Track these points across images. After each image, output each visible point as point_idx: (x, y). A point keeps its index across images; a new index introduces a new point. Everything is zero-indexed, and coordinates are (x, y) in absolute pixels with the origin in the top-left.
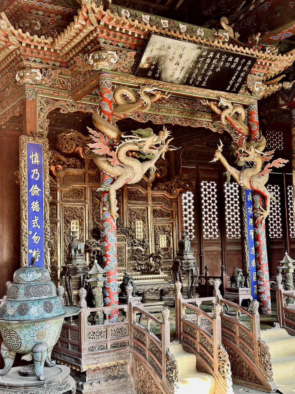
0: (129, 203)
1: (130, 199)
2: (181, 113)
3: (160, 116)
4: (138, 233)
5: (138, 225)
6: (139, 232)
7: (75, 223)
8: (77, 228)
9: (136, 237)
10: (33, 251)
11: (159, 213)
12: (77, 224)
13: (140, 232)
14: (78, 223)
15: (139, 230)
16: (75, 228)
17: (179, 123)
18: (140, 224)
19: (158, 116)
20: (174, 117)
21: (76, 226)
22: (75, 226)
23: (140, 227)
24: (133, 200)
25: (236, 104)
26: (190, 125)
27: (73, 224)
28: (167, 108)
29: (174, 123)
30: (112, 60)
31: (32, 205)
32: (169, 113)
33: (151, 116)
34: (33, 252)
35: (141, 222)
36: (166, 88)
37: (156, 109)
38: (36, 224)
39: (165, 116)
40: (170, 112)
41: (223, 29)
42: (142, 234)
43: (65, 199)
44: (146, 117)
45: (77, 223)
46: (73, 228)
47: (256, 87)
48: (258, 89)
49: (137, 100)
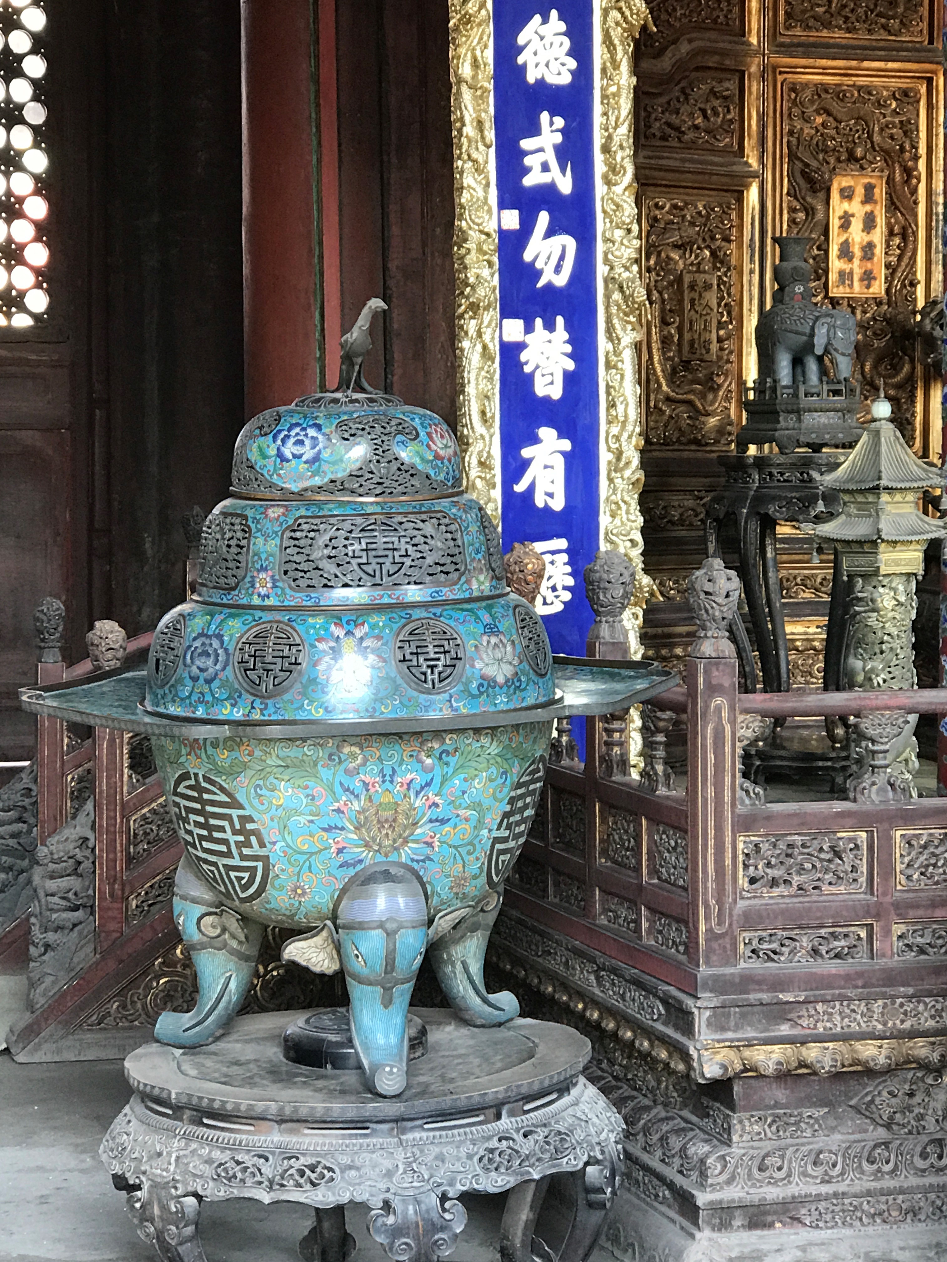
7: (860, 191)
8: (869, 223)
10: (529, 328)
12: (868, 198)
14: (880, 192)
16: (857, 225)
21: (868, 208)
22: (857, 208)
27: (847, 194)
31: (521, 39)
34: (529, 339)
38: (545, 168)
43: (798, 32)
45: (869, 189)
46: (845, 225)
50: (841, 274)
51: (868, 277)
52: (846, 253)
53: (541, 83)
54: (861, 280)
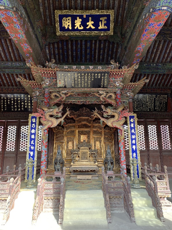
0: (93, 135)
4: (97, 147)
11: (106, 139)
15: (98, 145)
18: (98, 143)
24: (96, 134)
27: (70, 143)
29: (94, 103)
30: (47, 84)
33: (84, 101)
36: (73, 90)
38: (32, 143)
41: (111, 64)
42: (99, 147)
44: (81, 102)
47: (117, 84)
48: (118, 85)
49: (61, 96)
50: (69, 148)
51: (71, 148)
52: (70, 146)
53: (32, 138)
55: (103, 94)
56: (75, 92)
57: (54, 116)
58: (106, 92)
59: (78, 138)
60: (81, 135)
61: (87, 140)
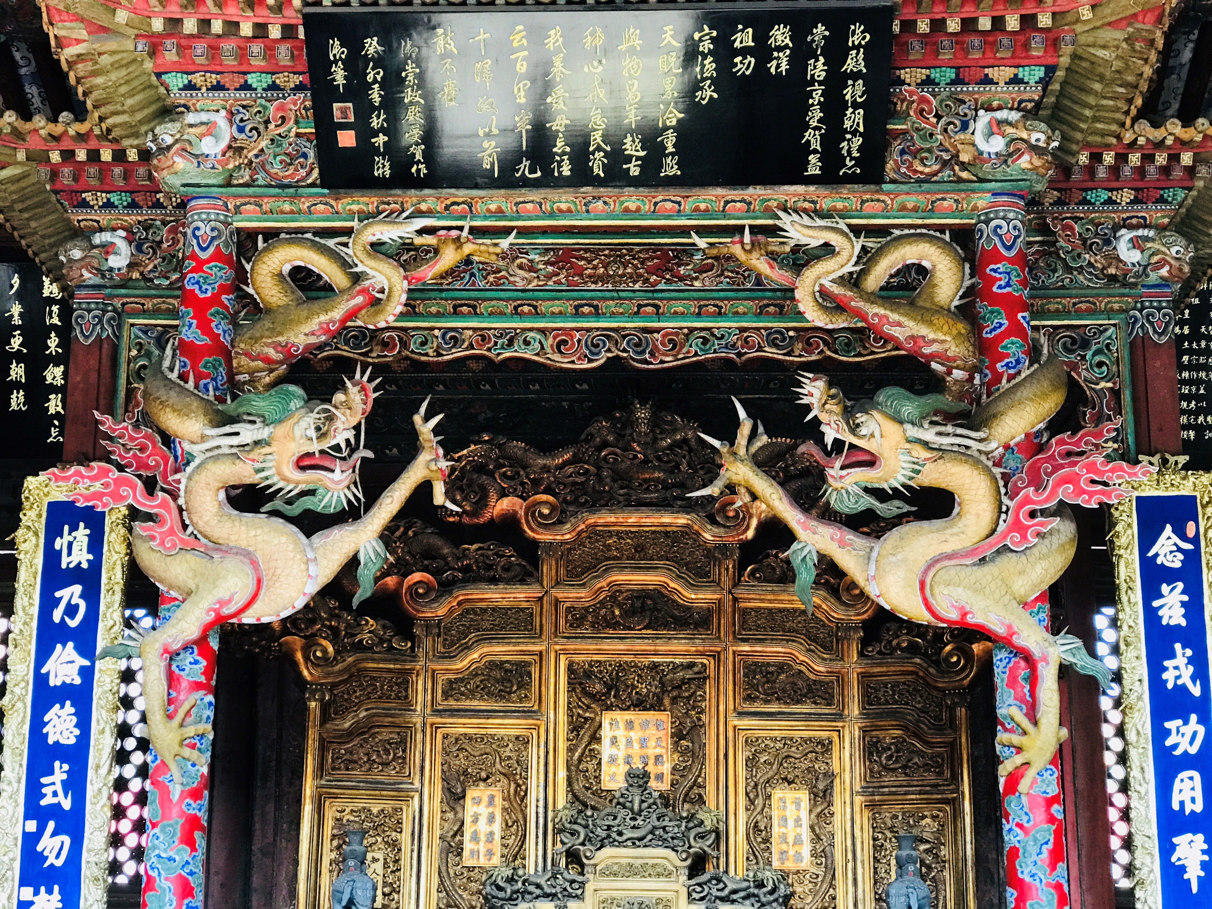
0: (741, 714)
1: (749, 698)
2: (771, 309)
3: (667, 334)
4: (784, 847)
5: (785, 808)
6: (791, 840)
7: (485, 800)
9: (776, 864)
10: (36, 893)
11: (889, 758)
12: (491, 804)
13: (798, 841)
14: (499, 801)
15: (791, 832)
16: (483, 820)
17: (770, 352)
18: (797, 803)
19: (655, 335)
20: (742, 330)
21: (490, 810)
23: (798, 820)
24: (767, 702)
25: (906, 231)
26: (828, 353)
27: (477, 801)
28: (702, 294)
29: (740, 355)
30: (208, 147)
31: (46, 719)
32: (710, 315)
33: (624, 337)
34: (35, 899)
35: (804, 796)
36: (488, 210)
37: (640, 306)
38: (55, 794)
39: (692, 330)
40: (712, 309)
42: (806, 849)
43: (452, 702)
44: (597, 346)
45: (492, 798)
46: (475, 820)
47: (979, 139)
48: (997, 144)
49: (357, 278)
50: (472, 852)
51: (490, 853)
52: (475, 838)
53: (57, 743)
54: (485, 855)
55: (827, 249)
56: (506, 231)
57: (277, 504)
58: (856, 230)
59: (571, 750)
60: (609, 708)
61: (666, 768)
